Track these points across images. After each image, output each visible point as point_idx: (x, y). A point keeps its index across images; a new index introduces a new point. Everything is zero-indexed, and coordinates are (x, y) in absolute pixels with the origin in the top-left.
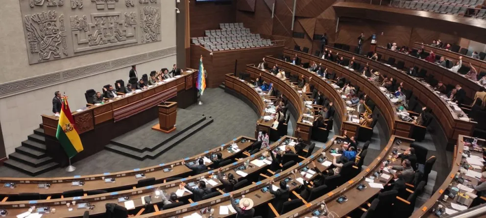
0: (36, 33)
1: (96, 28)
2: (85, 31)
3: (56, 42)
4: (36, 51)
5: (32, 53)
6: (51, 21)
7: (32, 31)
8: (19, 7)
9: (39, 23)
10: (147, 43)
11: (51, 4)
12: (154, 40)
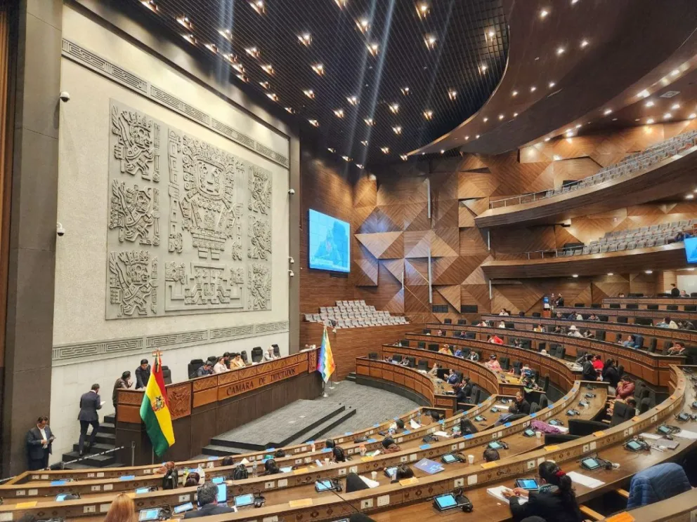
0: (120, 275)
1: (195, 281)
2: (182, 284)
3: (144, 292)
4: (117, 302)
5: (112, 303)
6: (142, 263)
7: (117, 273)
8: (105, 239)
9: (126, 263)
10: (255, 310)
11: (145, 242)
12: (263, 308)
